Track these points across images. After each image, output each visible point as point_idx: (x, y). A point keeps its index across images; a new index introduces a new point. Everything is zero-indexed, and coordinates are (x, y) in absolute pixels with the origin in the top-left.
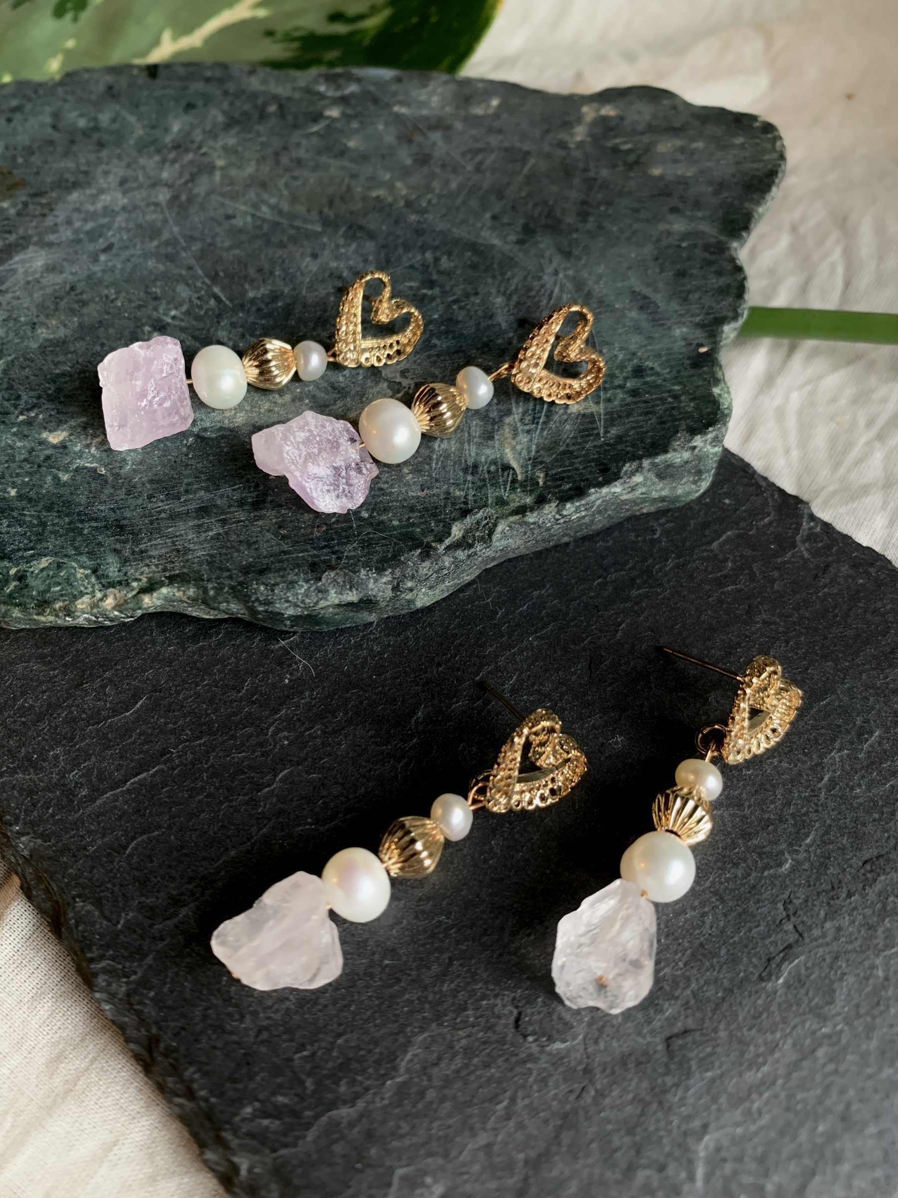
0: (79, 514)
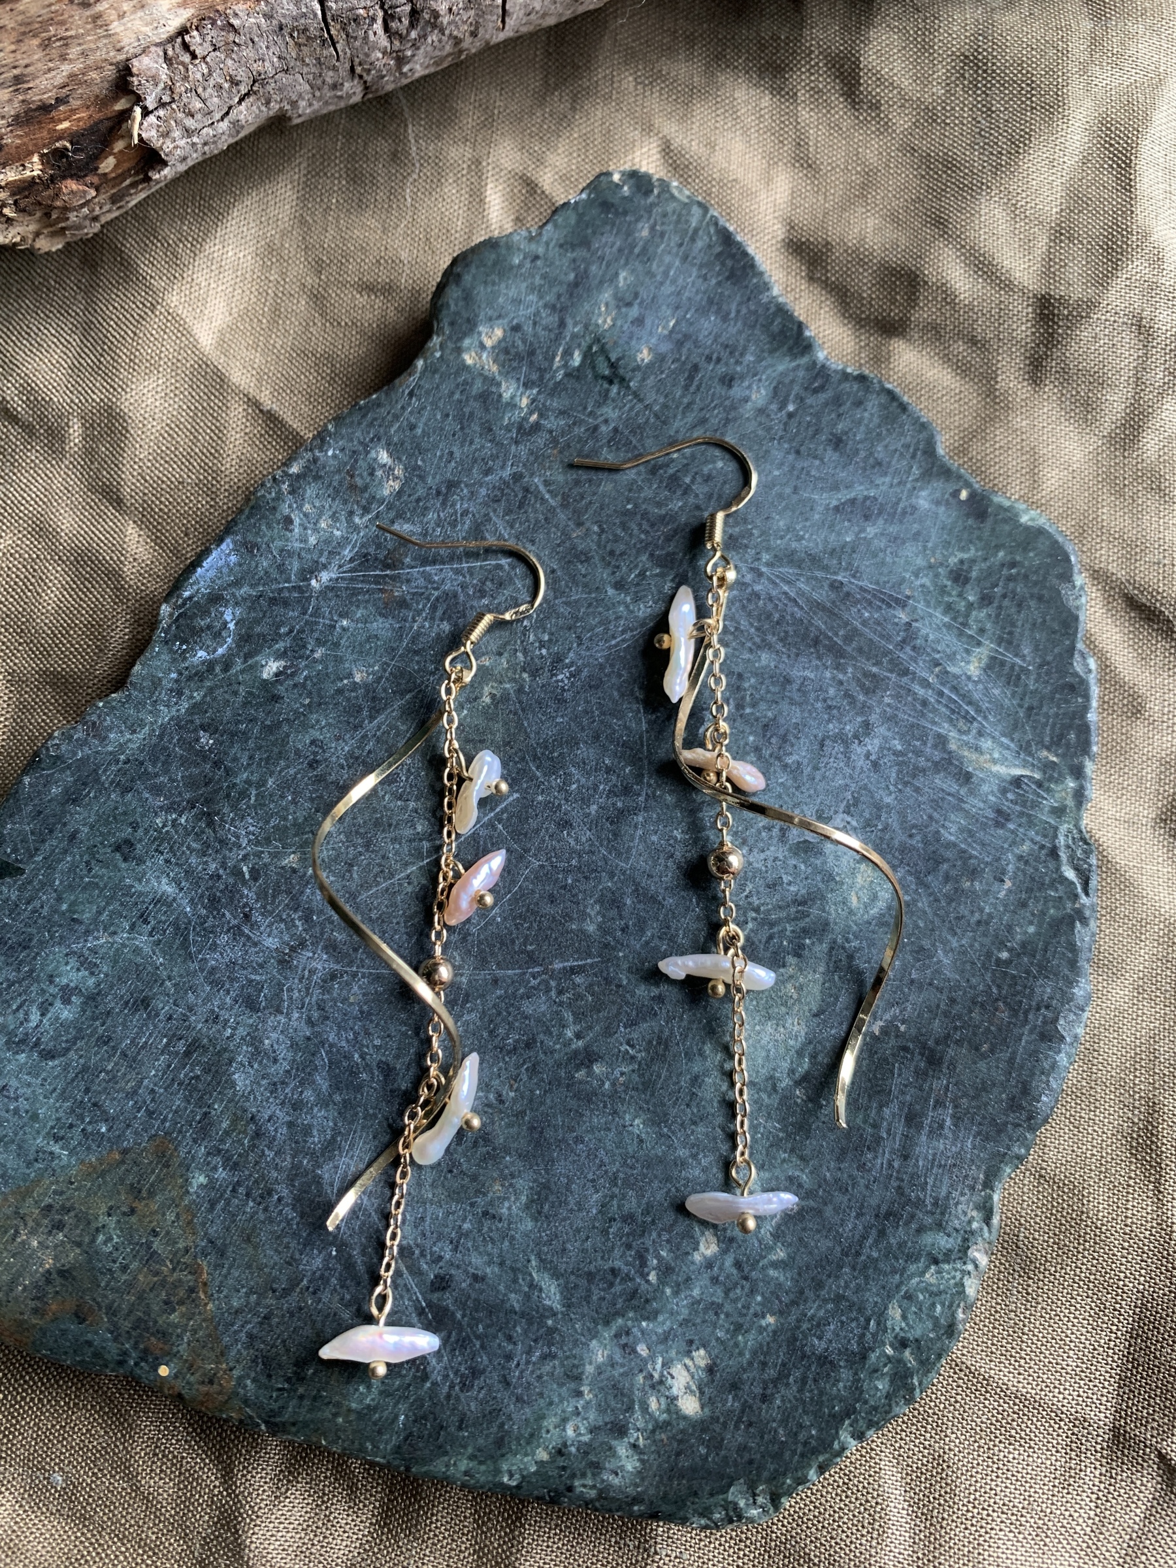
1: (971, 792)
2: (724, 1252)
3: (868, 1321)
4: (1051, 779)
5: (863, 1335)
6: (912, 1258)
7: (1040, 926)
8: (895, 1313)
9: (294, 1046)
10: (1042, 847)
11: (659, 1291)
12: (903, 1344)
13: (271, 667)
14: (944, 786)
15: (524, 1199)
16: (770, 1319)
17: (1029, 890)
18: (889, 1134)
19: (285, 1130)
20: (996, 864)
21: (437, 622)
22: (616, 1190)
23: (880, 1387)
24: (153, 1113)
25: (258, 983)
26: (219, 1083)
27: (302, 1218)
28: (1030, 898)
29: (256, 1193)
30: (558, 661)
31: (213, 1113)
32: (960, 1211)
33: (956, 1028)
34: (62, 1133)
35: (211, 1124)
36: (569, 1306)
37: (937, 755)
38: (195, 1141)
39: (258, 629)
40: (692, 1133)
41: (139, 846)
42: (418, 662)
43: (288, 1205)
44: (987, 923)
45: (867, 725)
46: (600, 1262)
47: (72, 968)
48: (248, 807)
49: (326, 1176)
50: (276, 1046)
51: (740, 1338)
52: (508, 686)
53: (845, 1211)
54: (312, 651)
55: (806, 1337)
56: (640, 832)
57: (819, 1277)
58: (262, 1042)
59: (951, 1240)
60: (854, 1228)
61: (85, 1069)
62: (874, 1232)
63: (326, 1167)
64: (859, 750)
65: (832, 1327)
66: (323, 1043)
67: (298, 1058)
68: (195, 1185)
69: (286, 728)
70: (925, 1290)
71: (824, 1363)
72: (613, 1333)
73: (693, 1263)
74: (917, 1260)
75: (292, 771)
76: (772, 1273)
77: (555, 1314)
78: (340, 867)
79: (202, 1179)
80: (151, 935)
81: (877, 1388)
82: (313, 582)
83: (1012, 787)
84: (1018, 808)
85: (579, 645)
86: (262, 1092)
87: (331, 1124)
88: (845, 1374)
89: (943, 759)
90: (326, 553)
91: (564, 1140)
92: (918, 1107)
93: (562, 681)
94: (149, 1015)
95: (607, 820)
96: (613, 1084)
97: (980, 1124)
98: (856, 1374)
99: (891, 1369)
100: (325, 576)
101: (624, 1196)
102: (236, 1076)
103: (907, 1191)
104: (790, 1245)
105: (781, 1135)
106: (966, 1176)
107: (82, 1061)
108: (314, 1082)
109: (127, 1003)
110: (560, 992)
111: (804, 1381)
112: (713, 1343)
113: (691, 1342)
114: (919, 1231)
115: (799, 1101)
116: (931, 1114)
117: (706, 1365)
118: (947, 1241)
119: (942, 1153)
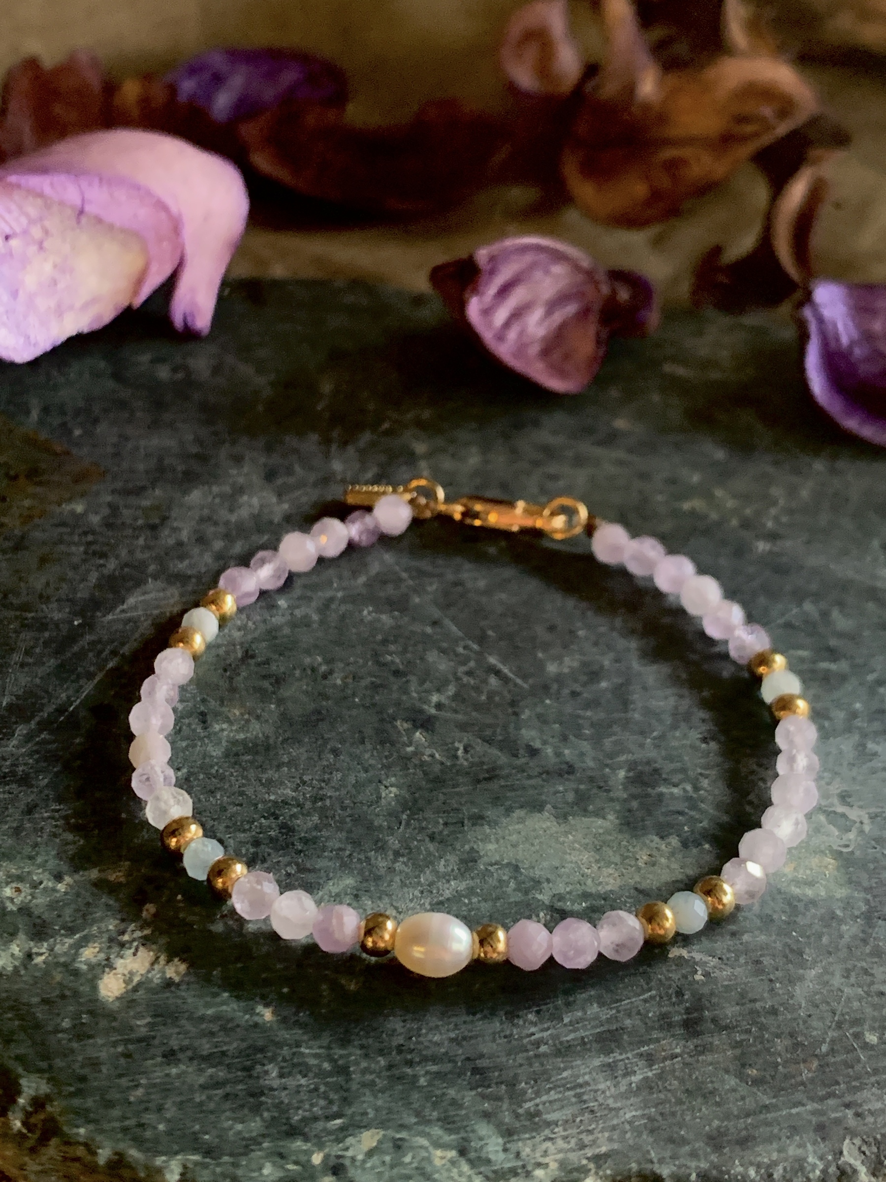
0: (400, 1049)
3: (338, 1116)
5: (316, 1119)
6: (448, 1123)
8: (369, 1139)
12: (337, 1169)
15: (242, 736)
16: (268, 1015)
18: (571, 1023)
22: (308, 805)
23: (266, 1171)
26: (179, 484)
27: (95, 587)
29: (95, 548)
30: (773, 537)
31: (150, 491)
32: (543, 1147)
34: (51, 410)
35: (137, 494)
38: (114, 490)
43: (100, 573)
49: (150, 586)
50: (245, 506)
51: (226, 994)
52: (713, 515)
55: (272, 1060)
58: (243, 494)
59: (502, 1156)
60: (437, 1044)
62: (448, 1067)
63: (158, 583)
67: (247, 523)
68: (70, 507)
70: (421, 1159)
71: (253, 1095)
72: (151, 874)
74: (450, 1131)
76: (324, 987)
79: (79, 508)
81: (261, 1168)
82: (668, 366)
86: (196, 513)
91: (326, 741)
92: (625, 1037)
93: (758, 547)
96: (415, 754)
97: (662, 1114)
99: (295, 1172)
100: (679, 370)
101: (307, 815)
102: (196, 492)
103: (522, 1077)
110: (469, 673)
113: (187, 951)
114: (486, 1116)
116: (630, 1055)
117: (170, 978)
118: (497, 1151)
119: (596, 1091)
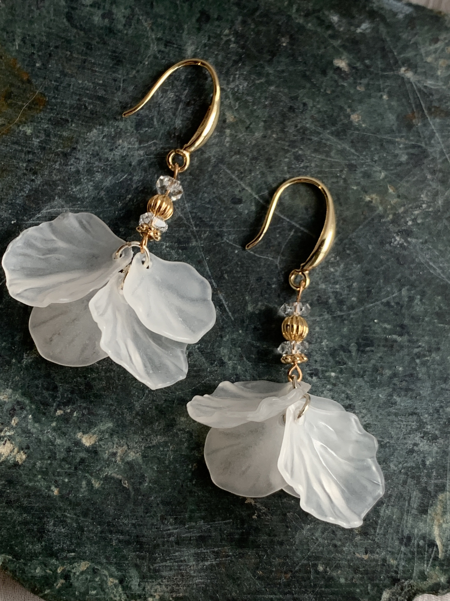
0: (109, 524)
1: (415, 517)
2: (87, 450)
3: (74, 551)
4: (441, 565)
5: (63, 550)
6: (119, 567)
7: (347, 585)
8: (83, 566)
9: (123, 158)
10: (396, 572)
11: (53, 418)
12: (66, 576)
13: (342, 64)
14: (413, 499)
16: (56, 492)
17: (366, 572)
18: (188, 528)
19: (73, 170)
20: (375, 546)
21: (406, 151)
22: (103, 374)
23: (37, 571)
24: (57, 89)
25: (153, 124)
26: (87, 122)
27: (27, 197)
28: (362, 574)
29: (32, 165)
30: (407, 233)
31: (70, 124)
32: (156, 588)
33: (266, 551)
34: (26, 41)
35: (62, 126)
36: (26, 369)
37: (431, 488)
38: (50, 120)
39: (362, 47)
40: (150, 408)
41: (208, 25)
42: (376, 149)
43: (31, 186)
44: (337, 552)
45: (435, 438)
46: (58, 378)
47: (124, 13)
48: (253, 81)
49: (56, 203)
50: (120, 147)
51: (40, 476)
52: (381, 208)
53: (134, 515)
54: (360, 83)
55: (52, 516)
56: (318, 319)
57: (91, 513)
58: (120, 137)
59: (137, 587)
60: (125, 524)
61: (69, 42)
62: (127, 537)
63: (60, 200)
64: (417, 438)
65: (63, 530)
66: (130, 174)
67: (117, 162)
68: (24, 129)
69: (308, 85)
70: (102, 581)
71: (40, 532)
72: (20, 399)
73: (75, 433)
74: (118, 570)
75: (284, 98)
76: (84, 483)
77: (20, 362)
78: (236, 147)
79: (29, 131)
80: (159, 51)
81: (36, 569)
82: (403, 69)
83: (427, 542)
84: (415, 550)
85: (422, 243)
86: (91, 148)
87: (86, 195)
88: (38, 547)
89: (430, 492)
90: (424, 70)
92: (210, 541)
93: (396, 240)
94: (113, 67)
95: (319, 296)
98: (40, 553)
99: (49, 574)
100: (409, 75)
101: (101, 380)
102: (95, 131)
103: (158, 551)
104: (104, 489)
105: (167, 462)
106: (178, 585)
107: (72, 38)
108: (107, 177)
109: (114, 52)
111: (26, 523)
112: (32, 462)
113: (28, 448)
114: (137, 566)
115: (190, 467)
116: (208, 551)
117: (17, 462)
118: (135, 585)
119: (187, 565)
